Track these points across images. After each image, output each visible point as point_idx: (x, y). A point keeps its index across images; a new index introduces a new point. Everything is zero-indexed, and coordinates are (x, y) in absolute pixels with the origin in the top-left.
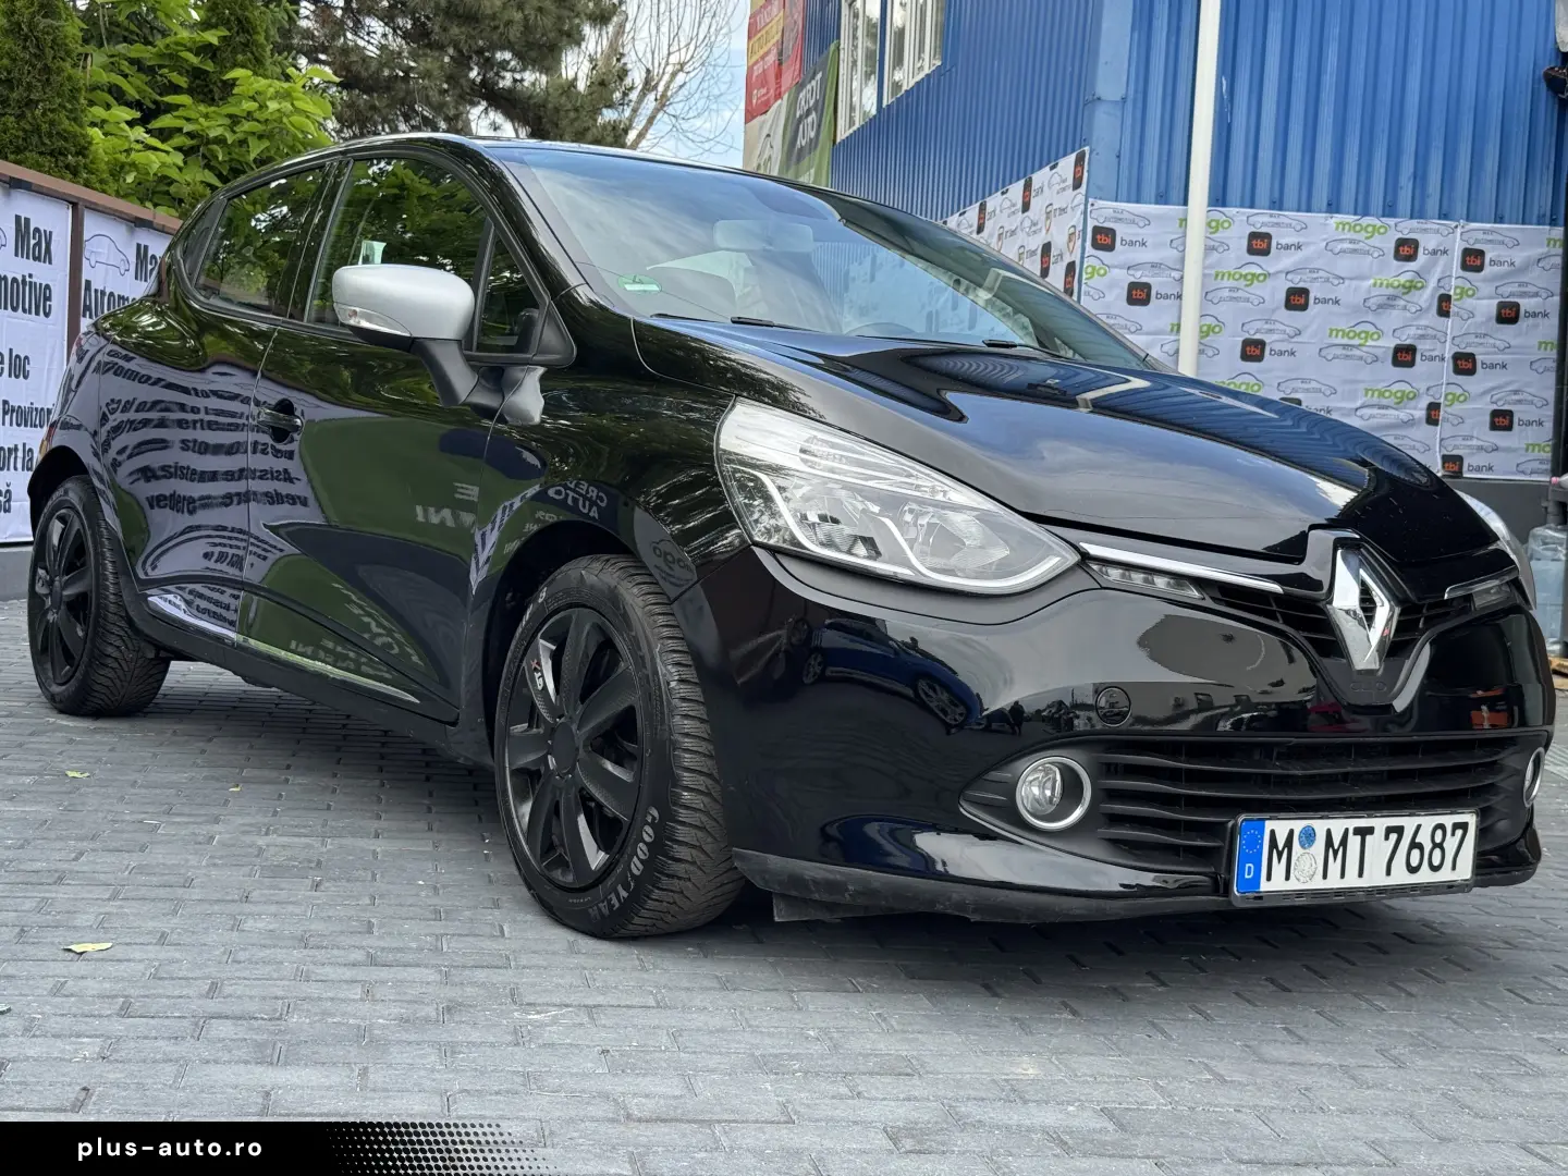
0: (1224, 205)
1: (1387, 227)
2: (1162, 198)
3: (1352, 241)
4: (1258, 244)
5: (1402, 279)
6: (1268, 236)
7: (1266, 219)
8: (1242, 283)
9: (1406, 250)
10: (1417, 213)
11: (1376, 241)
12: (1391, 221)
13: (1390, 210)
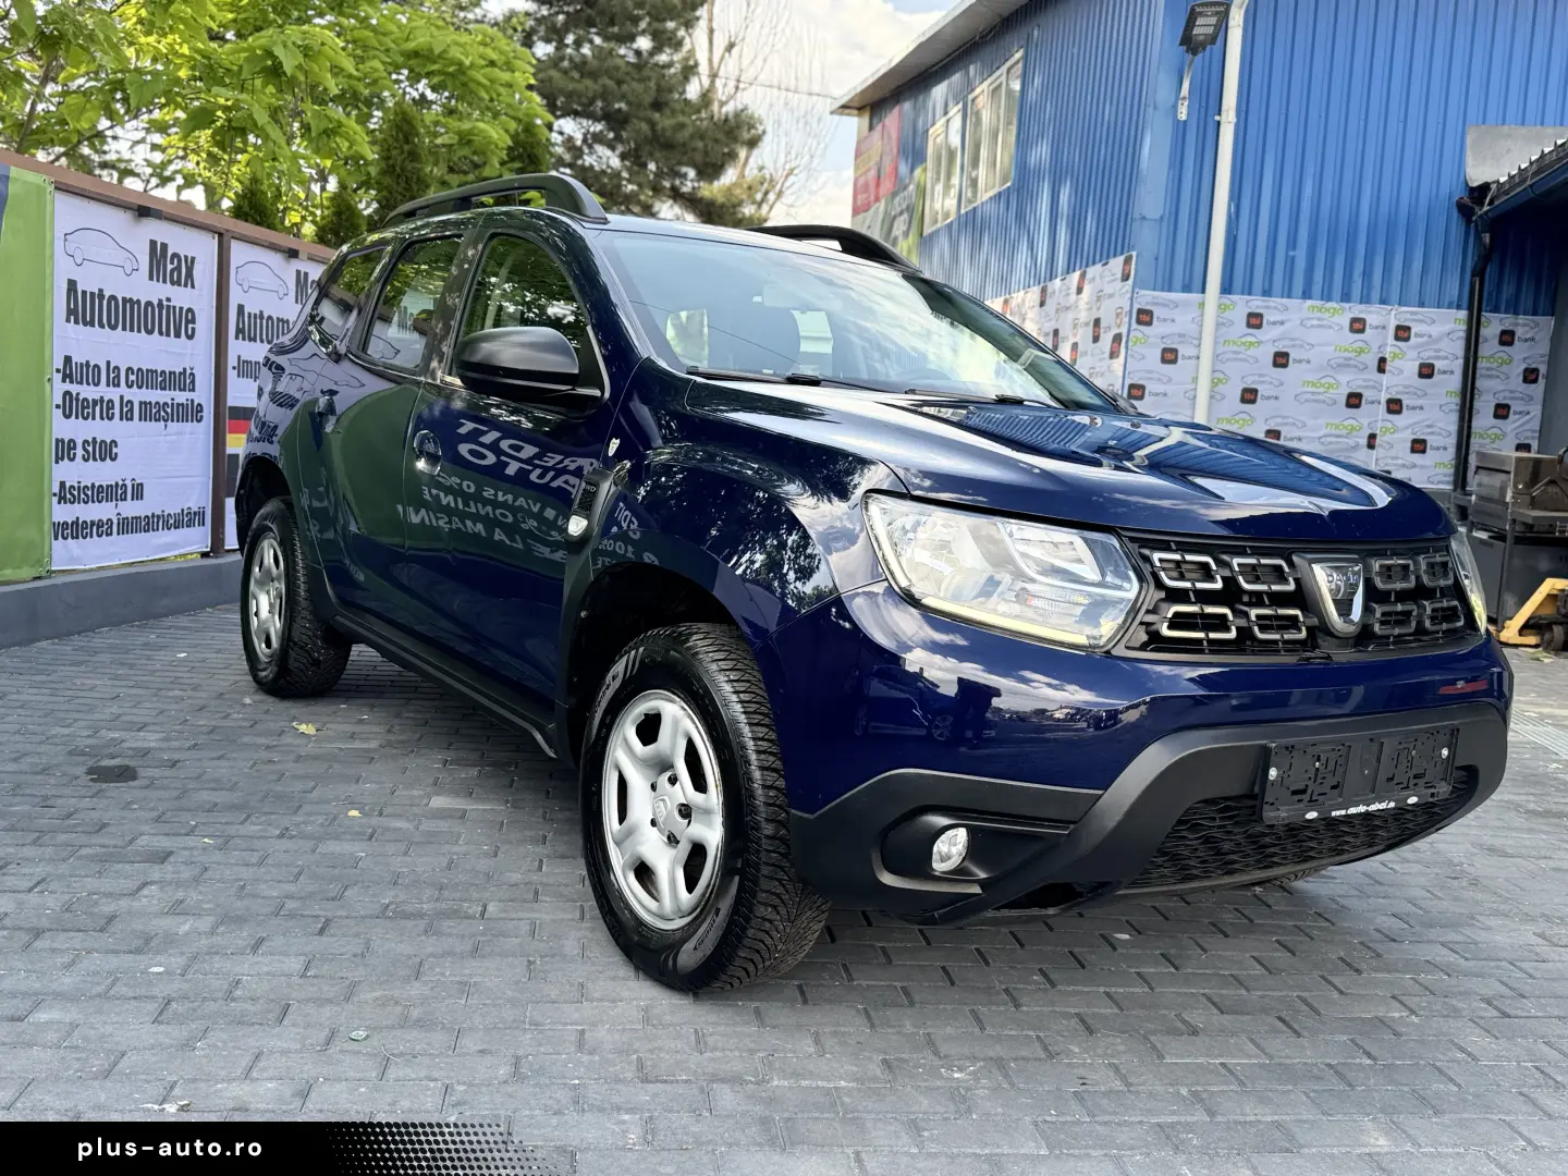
0: (1230, 293)
1: (1343, 310)
2: (1187, 288)
3: (1319, 319)
4: (1254, 321)
5: (1355, 346)
6: (1260, 316)
7: (1259, 303)
8: (1242, 349)
9: (1358, 326)
10: (1365, 299)
11: (1337, 319)
12: (1346, 305)
13: (1346, 297)
